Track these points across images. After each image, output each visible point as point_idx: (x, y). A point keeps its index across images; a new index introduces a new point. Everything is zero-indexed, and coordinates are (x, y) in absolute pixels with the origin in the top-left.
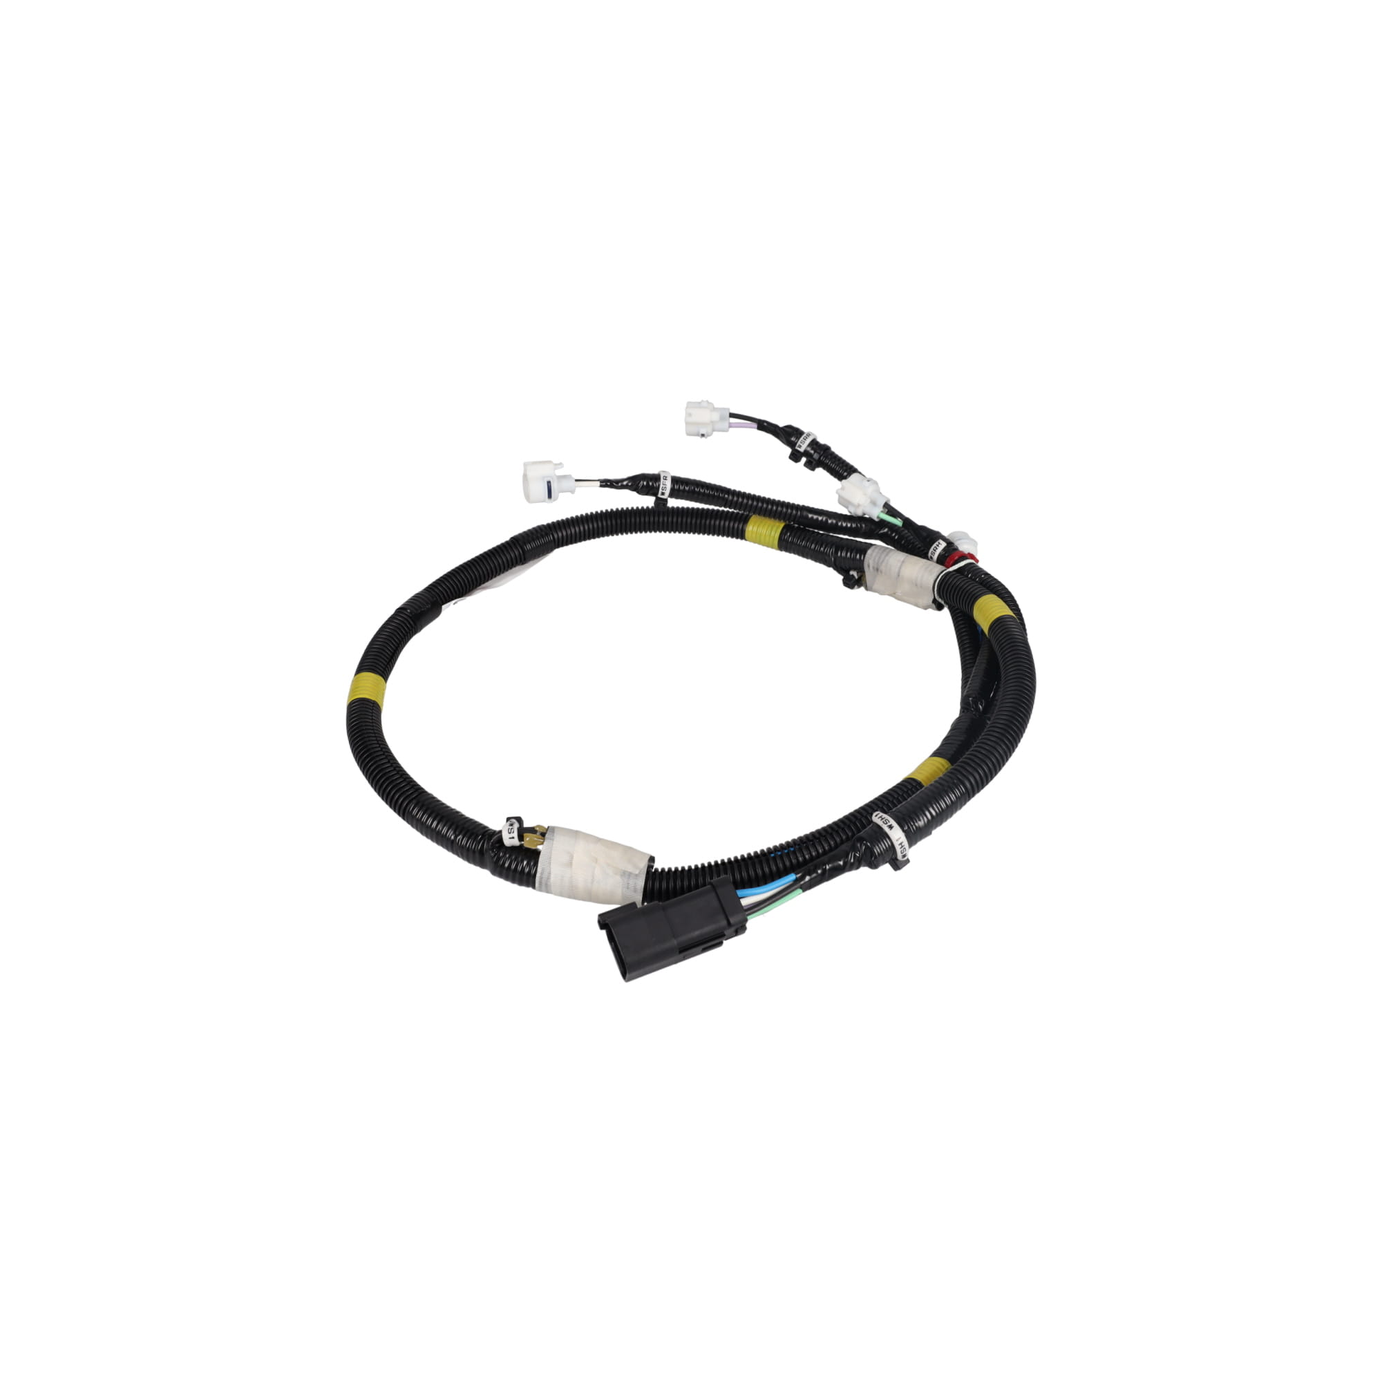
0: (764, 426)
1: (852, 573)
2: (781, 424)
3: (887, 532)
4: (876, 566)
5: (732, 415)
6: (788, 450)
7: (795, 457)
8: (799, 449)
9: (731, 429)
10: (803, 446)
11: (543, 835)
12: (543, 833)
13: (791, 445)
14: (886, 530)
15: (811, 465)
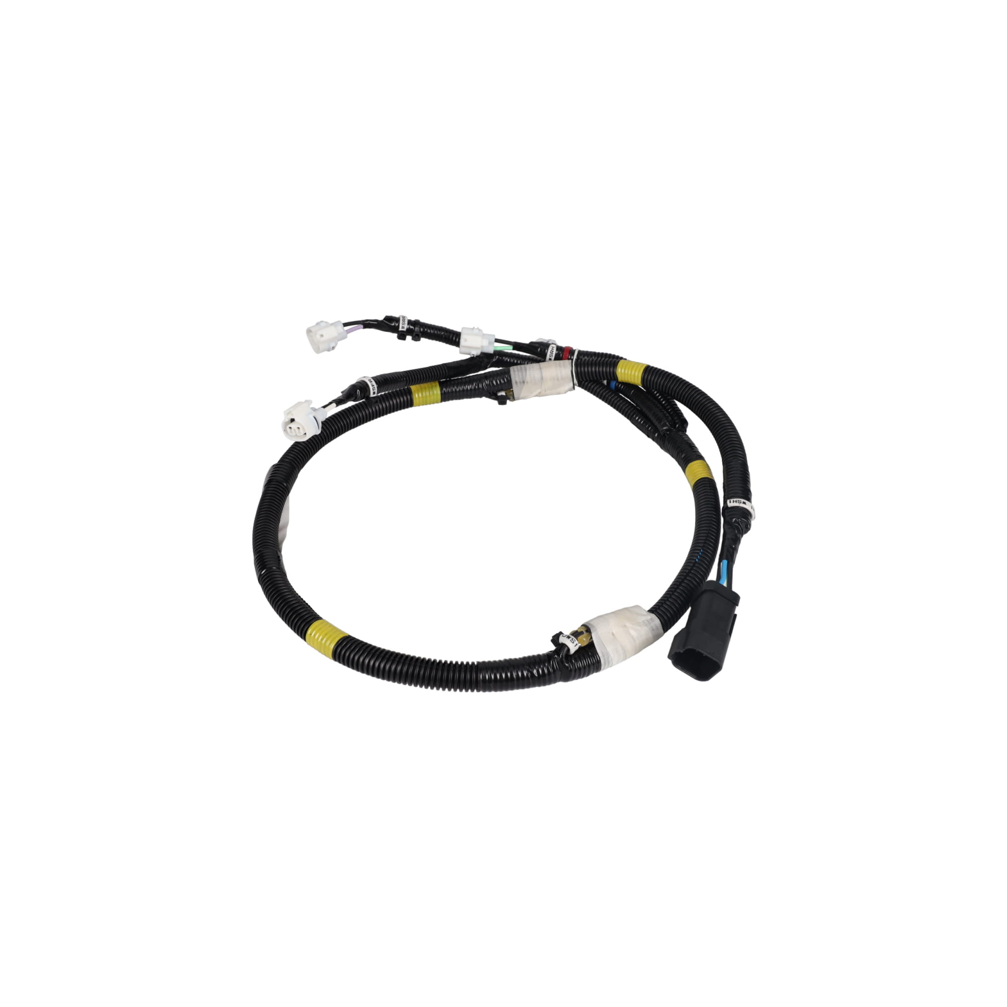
0: (367, 324)
1: (500, 394)
2: (381, 318)
3: (498, 359)
4: (521, 380)
5: (345, 325)
6: (395, 335)
7: (402, 336)
8: (403, 330)
9: (349, 335)
10: (403, 326)
11: (588, 630)
12: (587, 629)
13: (394, 329)
14: (497, 357)
15: (416, 338)
